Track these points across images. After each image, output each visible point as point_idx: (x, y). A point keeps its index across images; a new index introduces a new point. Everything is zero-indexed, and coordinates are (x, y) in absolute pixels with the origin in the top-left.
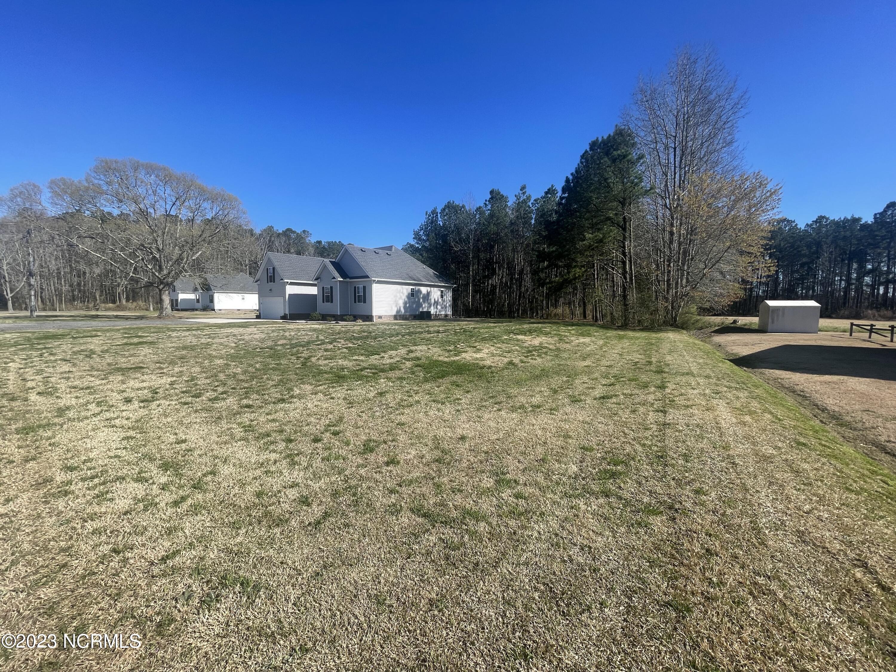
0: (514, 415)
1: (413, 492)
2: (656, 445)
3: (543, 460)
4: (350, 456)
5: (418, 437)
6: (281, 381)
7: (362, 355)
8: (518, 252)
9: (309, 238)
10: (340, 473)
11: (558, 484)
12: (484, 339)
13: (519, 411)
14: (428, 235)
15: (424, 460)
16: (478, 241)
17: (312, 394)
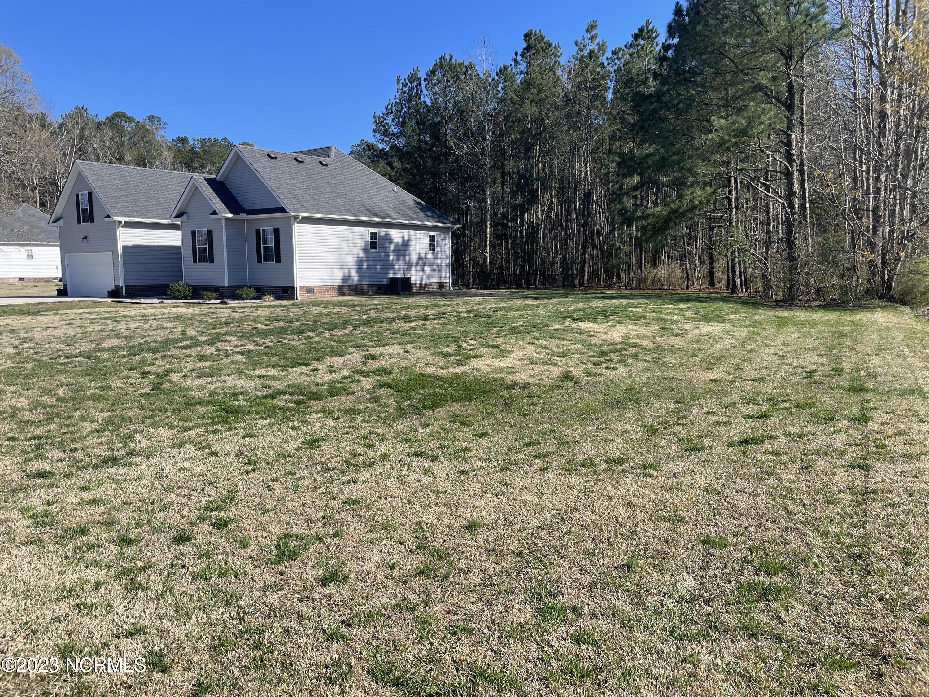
0: (572, 479)
1: (374, 637)
2: (849, 534)
3: (628, 566)
4: (249, 569)
5: (385, 527)
6: (110, 421)
7: (273, 366)
8: (580, 156)
9: (162, 132)
10: (228, 604)
11: (657, 612)
12: (514, 331)
13: (583, 470)
14: (403, 124)
15: (397, 573)
16: (501, 135)
17: (173, 446)
